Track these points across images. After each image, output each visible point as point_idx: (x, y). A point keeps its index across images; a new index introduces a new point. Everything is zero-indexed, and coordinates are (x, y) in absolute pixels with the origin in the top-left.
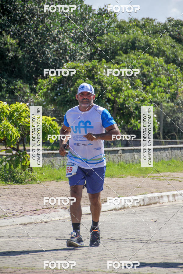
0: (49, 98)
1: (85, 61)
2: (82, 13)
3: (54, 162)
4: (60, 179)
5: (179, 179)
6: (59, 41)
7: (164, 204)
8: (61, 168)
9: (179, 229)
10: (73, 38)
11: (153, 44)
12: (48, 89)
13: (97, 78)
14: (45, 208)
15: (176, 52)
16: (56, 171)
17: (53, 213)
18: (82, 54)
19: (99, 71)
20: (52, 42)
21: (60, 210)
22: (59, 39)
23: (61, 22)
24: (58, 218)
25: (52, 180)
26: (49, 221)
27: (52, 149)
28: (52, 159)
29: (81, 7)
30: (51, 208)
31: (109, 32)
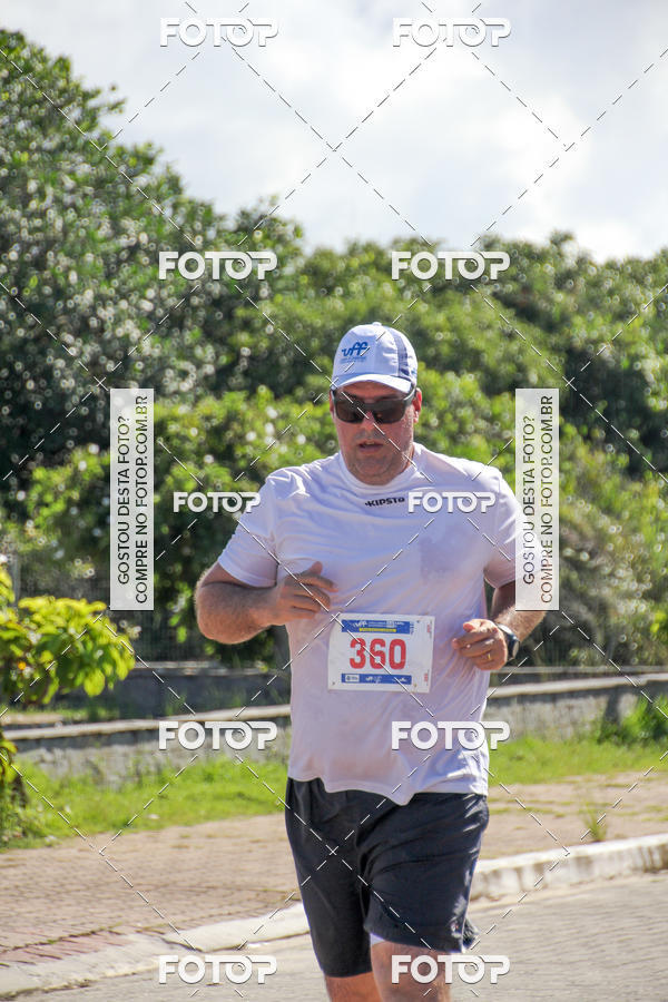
0: (76, 536)
1: (198, 399)
2: (182, 231)
3: (102, 766)
4: (126, 825)
5: (557, 809)
6: (102, 330)
7: (504, 901)
8: (130, 785)
9: (565, 990)
10: (151, 316)
11: (438, 329)
12: (69, 502)
13: (244, 456)
14: (80, 932)
15: (521, 351)
16: (111, 797)
17: (111, 952)
18: (184, 374)
19: (253, 429)
20: (77, 334)
21: (133, 937)
22: (103, 322)
23: (107, 264)
24: (126, 969)
25: (98, 829)
26: (95, 982)
27: (94, 719)
28: (94, 754)
29: (175, 207)
30: (102, 930)
31: (280, 291)
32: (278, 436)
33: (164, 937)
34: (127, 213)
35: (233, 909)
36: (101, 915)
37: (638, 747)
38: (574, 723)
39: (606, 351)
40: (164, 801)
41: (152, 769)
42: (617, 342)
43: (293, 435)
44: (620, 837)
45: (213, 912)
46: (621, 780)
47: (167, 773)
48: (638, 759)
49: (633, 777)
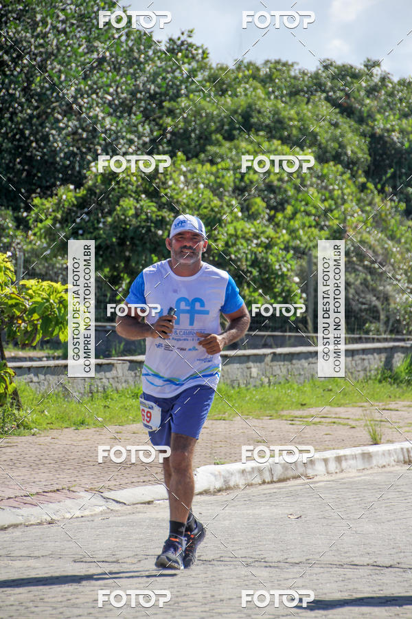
2: (131, 50)
3: (69, 386)
4: (83, 423)
5: (353, 423)
6: (80, 112)
7: (316, 479)
8: (86, 399)
10: (110, 104)
11: (290, 119)
12: (55, 220)
13: (166, 195)
14: (50, 490)
15: (342, 136)
16: (73, 405)
17: (68, 502)
18: (131, 142)
19: (171, 179)
20: (65, 114)
21: (83, 494)
22: (81, 107)
24: (78, 514)
25: (64, 425)
26: (58, 521)
27: (64, 356)
28: (63, 378)
30: (63, 489)
31: (192, 92)
32: (187, 183)
33: (102, 494)
34: (97, 38)
35: (146, 479)
36: (64, 479)
37: (404, 386)
38: (365, 370)
39: (395, 136)
40: (107, 410)
41: (100, 389)
42: (402, 131)
43: (197, 183)
44: (390, 442)
45: (134, 480)
46: (392, 406)
47: (109, 391)
48: (403, 393)
49: (400, 404)
